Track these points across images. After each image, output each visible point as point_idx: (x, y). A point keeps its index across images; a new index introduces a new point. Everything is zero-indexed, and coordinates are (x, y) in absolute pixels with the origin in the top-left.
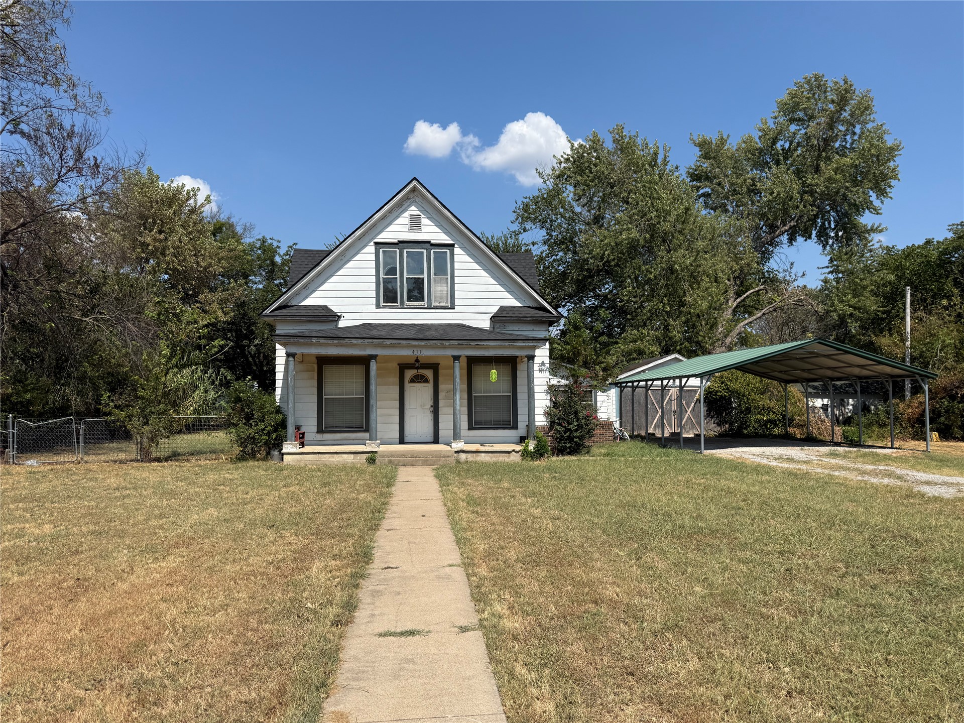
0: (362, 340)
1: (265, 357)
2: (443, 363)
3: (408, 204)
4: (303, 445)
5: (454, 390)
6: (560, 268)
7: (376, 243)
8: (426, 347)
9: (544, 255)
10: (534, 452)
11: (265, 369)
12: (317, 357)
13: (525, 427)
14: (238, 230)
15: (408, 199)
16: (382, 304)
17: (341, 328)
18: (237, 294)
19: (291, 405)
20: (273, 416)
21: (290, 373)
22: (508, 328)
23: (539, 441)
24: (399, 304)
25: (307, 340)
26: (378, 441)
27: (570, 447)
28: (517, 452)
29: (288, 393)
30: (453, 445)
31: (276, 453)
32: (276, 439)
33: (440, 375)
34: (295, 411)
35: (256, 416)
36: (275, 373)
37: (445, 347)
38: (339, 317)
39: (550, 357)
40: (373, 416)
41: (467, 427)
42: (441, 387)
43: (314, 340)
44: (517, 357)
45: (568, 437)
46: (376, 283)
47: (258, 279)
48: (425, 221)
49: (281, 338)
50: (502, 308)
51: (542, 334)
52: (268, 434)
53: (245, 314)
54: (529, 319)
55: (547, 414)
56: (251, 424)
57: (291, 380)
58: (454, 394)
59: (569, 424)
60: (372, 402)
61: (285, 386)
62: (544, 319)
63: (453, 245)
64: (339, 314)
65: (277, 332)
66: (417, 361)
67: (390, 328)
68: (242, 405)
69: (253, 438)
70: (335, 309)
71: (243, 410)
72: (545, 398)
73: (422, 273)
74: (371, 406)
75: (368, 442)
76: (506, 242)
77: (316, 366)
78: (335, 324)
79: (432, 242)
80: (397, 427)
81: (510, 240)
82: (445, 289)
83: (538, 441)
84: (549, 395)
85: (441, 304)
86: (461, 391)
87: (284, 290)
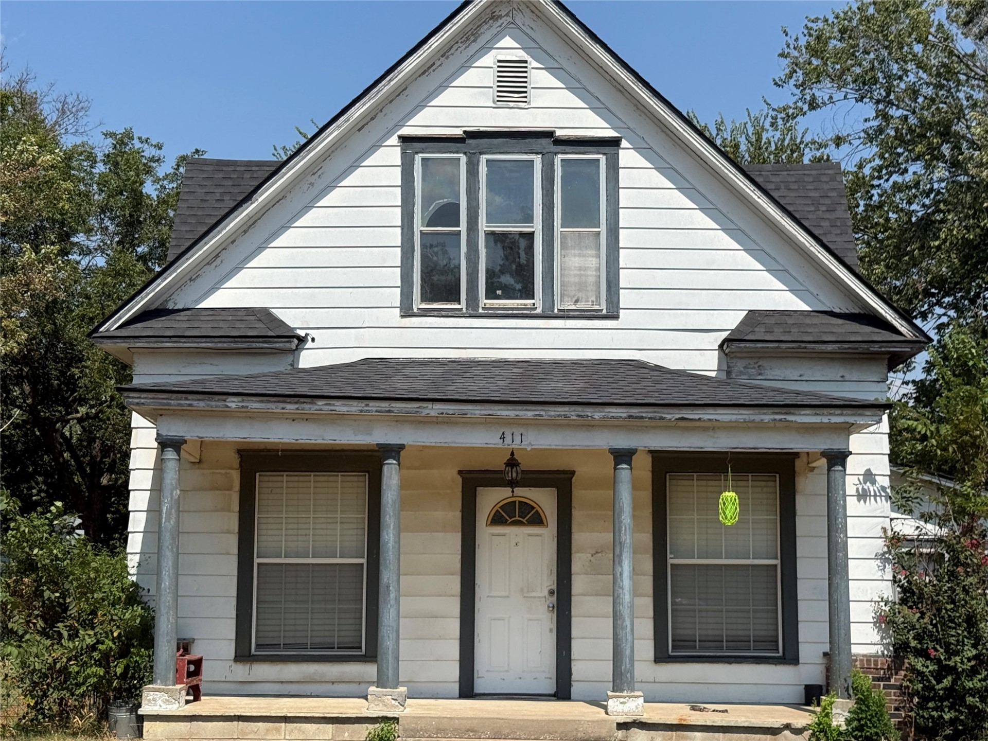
0: (361, 405)
1: (106, 450)
2: (584, 470)
3: (494, 30)
4: (195, 693)
5: (616, 546)
6: (914, 207)
7: (405, 139)
8: (537, 424)
9: (867, 171)
10: (847, 733)
11: (104, 481)
12: (239, 451)
13: (820, 660)
14: (45, 113)
15: (494, 17)
16: (418, 304)
17: (304, 370)
18: (38, 284)
19: (166, 583)
20: (118, 611)
21: (167, 492)
22: (770, 374)
23: (863, 701)
24: (463, 305)
25: (215, 404)
26: (403, 689)
27: (953, 722)
28: (798, 731)
29: (160, 548)
30: (612, 704)
31: (122, 715)
32: (124, 676)
33: (575, 503)
34: (176, 597)
35: (73, 611)
36: (128, 492)
37: (589, 426)
38: (302, 340)
39: (894, 458)
40: (387, 616)
41: (651, 654)
42: (579, 538)
43: (233, 403)
44: (796, 455)
45: (950, 691)
46: (402, 247)
47: (94, 241)
48: (539, 76)
49: (144, 398)
50: (754, 317)
51: (869, 393)
52: (105, 660)
53: (56, 335)
54: (830, 347)
55: (885, 621)
56: (60, 635)
57: (169, 513)
58: (616, 560)
59: (951, 653)
60: (387, 576)
61: (153, 531)
62: (875, 348)
63: (614, 143)
64: (302, 333)
65: (137, 381)
66: (512, 463)
67: (439, 370)
68: (38, 581)
69: (64, 670)
70: (292, 319)
71: (38, 594)
72: (879, 575)
73: (529, 219)
74: (382, 590)
75: (372, 689)
76: (759, 139)
77: (236, 476)
78: (290, 358)
79: (558, 133)
80: (453, 649)
81: (771, 133)
82: (592, 262)
83: (859, 701)
84: (889, 568)
85: (580, 306)
86: (635, 551)
87: (158, 269)
